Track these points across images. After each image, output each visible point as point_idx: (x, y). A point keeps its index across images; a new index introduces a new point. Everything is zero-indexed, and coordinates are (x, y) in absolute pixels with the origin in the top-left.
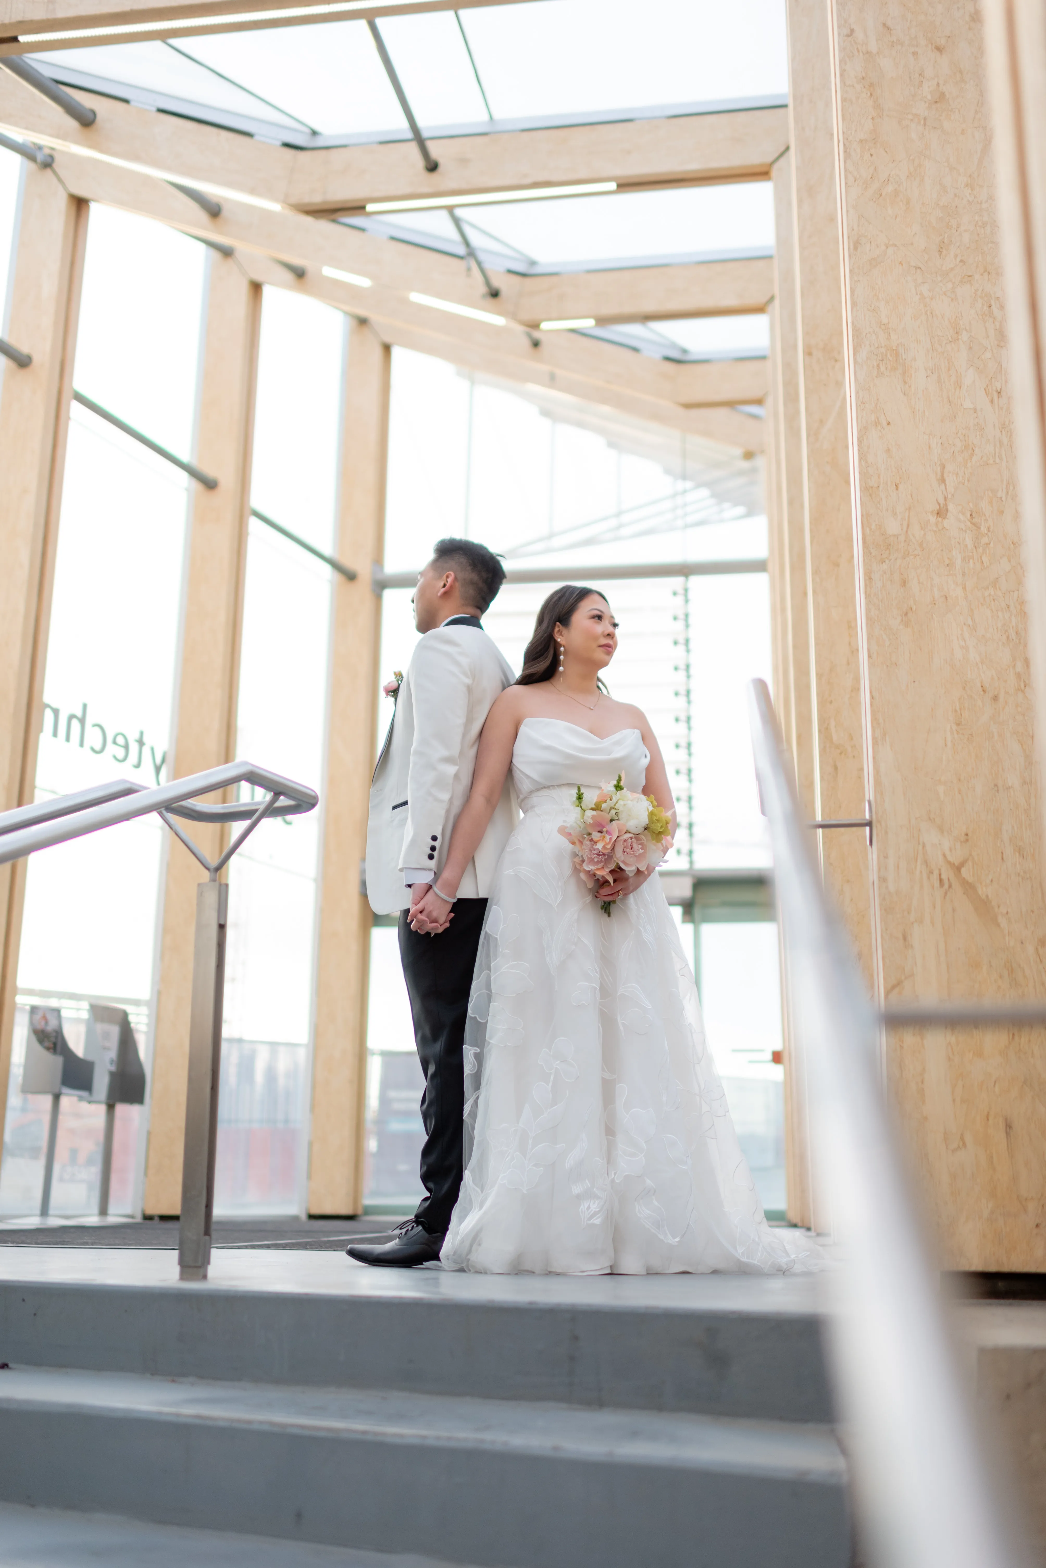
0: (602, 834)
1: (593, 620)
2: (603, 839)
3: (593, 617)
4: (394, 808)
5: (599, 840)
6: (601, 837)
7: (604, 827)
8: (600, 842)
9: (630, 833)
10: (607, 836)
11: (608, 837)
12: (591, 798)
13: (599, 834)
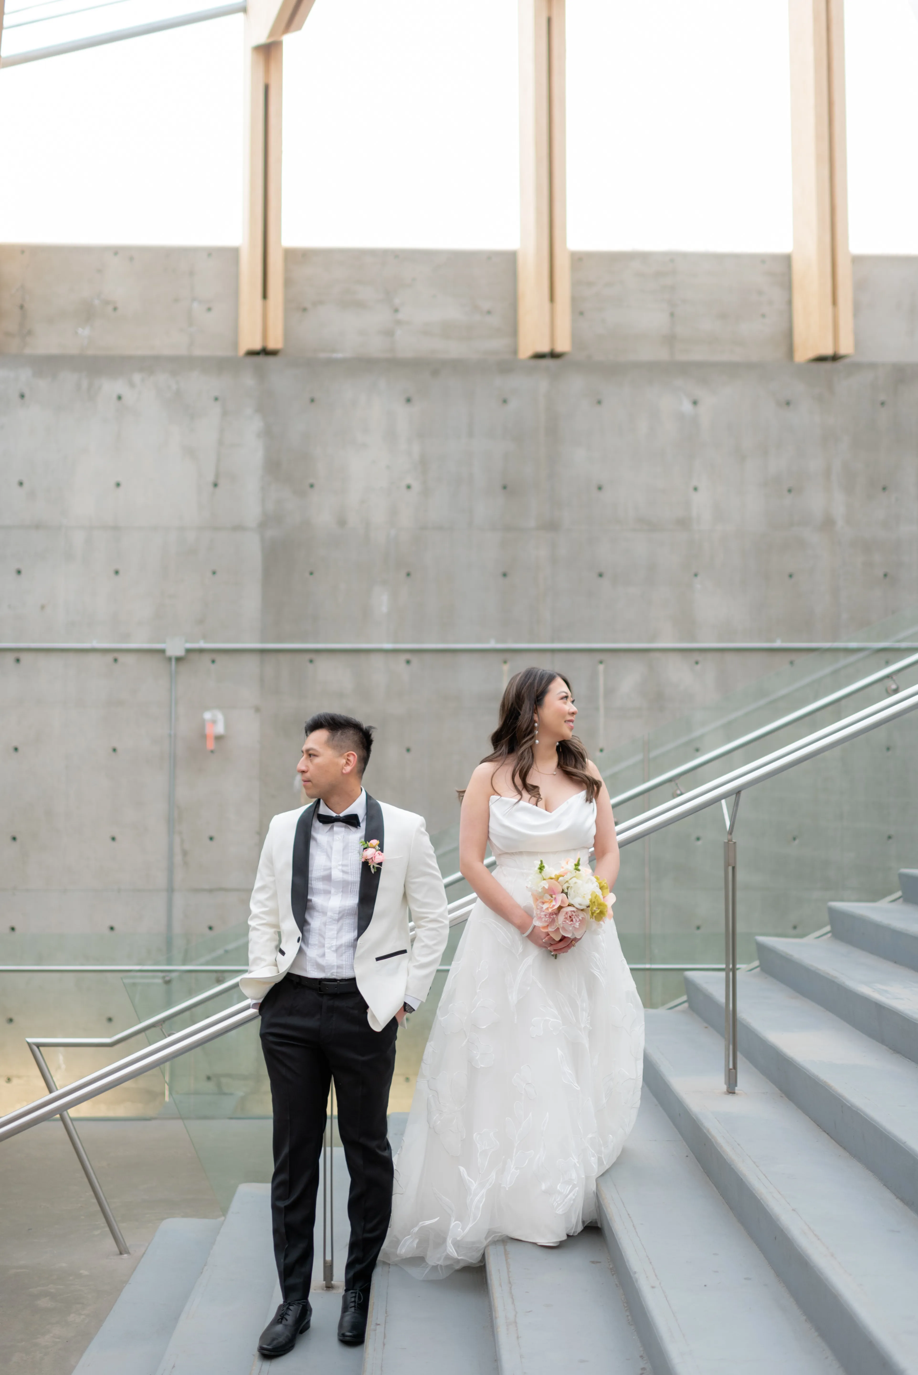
0: (552, 898)
1: (562, 701)
2: (551, 902)
3: (562, 698)
4: (378, 959)
5: (548, 902)
6: (550, 900)
7: (555, 894)
8: (548, 903)
9: (574, 907)
10: (554, 901)
11: (554, 903)
12: (551, 871)
13: (550, 897)
